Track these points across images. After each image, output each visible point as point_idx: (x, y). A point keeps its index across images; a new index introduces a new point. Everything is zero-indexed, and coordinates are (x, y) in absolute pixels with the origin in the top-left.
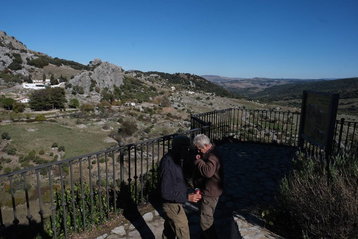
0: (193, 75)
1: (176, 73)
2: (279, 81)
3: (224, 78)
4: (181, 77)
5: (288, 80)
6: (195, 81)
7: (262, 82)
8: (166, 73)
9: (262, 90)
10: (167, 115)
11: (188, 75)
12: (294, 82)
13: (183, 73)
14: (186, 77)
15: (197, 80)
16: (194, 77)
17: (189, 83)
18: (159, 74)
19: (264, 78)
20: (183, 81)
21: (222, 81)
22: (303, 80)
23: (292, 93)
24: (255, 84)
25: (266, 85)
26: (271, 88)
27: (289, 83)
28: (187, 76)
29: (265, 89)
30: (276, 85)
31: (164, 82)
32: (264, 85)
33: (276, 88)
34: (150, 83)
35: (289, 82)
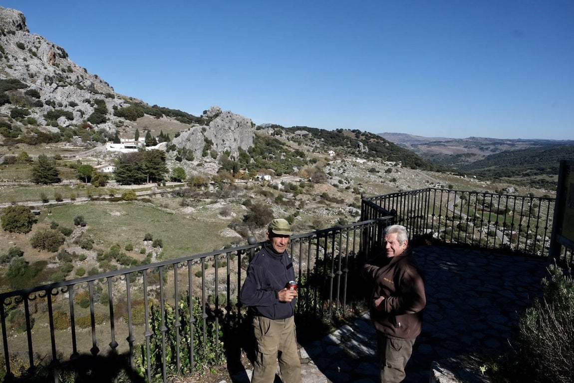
0: (366, 132)
1: (337, 129)
2: (513, 143)
3: (417, 138)
4: (345, 135)
5: (529, 141)
6: (368, 143)
7: (483, 144)
8: (321, 130)
9: (483, 158)
10: (321, 196)
11: (357, 133)
12: (541, 145)
13: (349, 130)
14: (353, 136)
15: (372, 140)
16: (367, 135)
17: (359, 146)
18: (309, 130)
19: (486, 138)
20: (349, 143)
21: (413, 143)
22: (558, 142)
23: (537, 164)
24: (469, 148)
25: (489, 149)
26: (499, 155)
27: (531, 146)
28: (355, 133)
29: (489, 156)
30: (509, 149)
31: (318, 143)
32: (487, 149)
33: (508, 155)
34: (295, 145)
35: (531, 144)
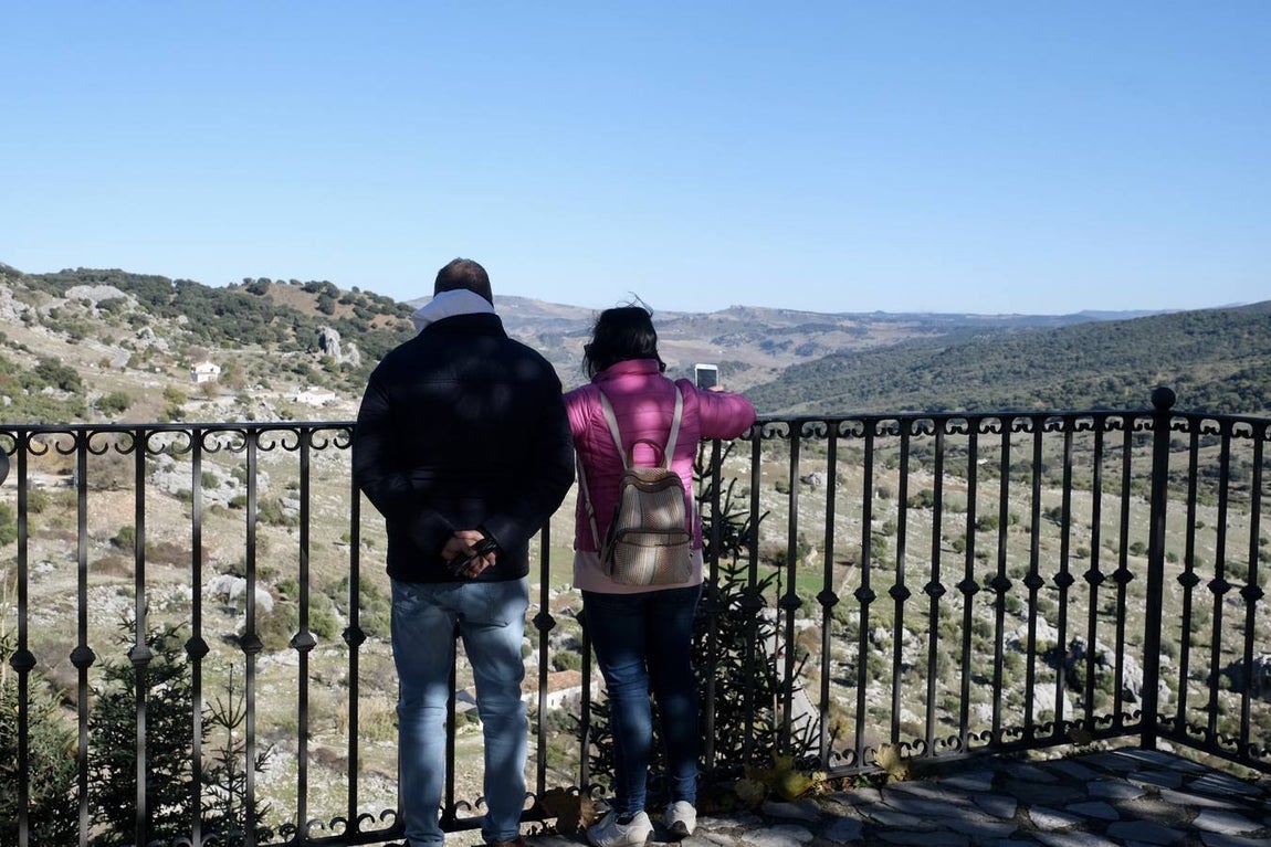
0: (356, 289)
1: (247, 281)
2: (860, 324)
3: (558, 311)
4: (276, 304)
5: (907, 318)
6: (363, 330)
7: (770, 331)
8: (180, 283)
9: (771, 379)
10: (114, 541)
11: (323, 293)
12: (941, 330)
13: (293, 282)
14: (307, 306)
15: (380, 320)
16: (360, 303)
17: (323, 343)
18: (130, 283)
19: (781, 311)
20: (289, 331)
21: (546, 331)
22: (984, 321)
23: (927, 393)
24: (730, 344)
25: (792, 347)
26: (819, 367)
27: (915, 335)
28: (317, 295)
29: (788, 370)
30: (849, 346)
31: (161, 334)
32: (783, 347)
33: (845, 363)
34: (54, 345)
35: (913, 329)
